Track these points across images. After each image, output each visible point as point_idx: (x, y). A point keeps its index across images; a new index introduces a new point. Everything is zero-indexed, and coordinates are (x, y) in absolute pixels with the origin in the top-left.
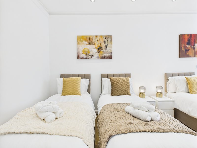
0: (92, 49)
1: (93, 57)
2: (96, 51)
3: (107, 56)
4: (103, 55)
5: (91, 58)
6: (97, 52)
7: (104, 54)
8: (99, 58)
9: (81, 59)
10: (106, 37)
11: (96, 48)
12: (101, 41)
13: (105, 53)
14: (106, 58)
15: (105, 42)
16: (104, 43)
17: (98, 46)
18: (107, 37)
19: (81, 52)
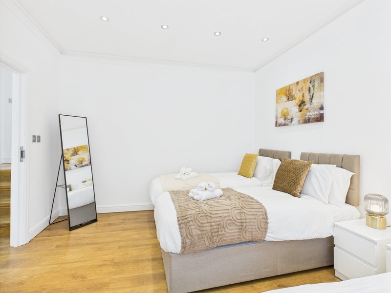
0: (291, 107)
1: (293, 122)
2: (296, 109)
3: (313, 116)
4: (307, 116)
5: (290, 123)
6: (298, 111)
7: (309, 114)
8: (301, 122)
9: (279, 126)
10: (312, 80)
11: (297, 104)
12: (304, 89)
13: (310, 112)
14: (311, 120)
15: (310, 88)
16: (307, 92)
17: (299, 100)
18: (313, 78)
19: (279, 116)
